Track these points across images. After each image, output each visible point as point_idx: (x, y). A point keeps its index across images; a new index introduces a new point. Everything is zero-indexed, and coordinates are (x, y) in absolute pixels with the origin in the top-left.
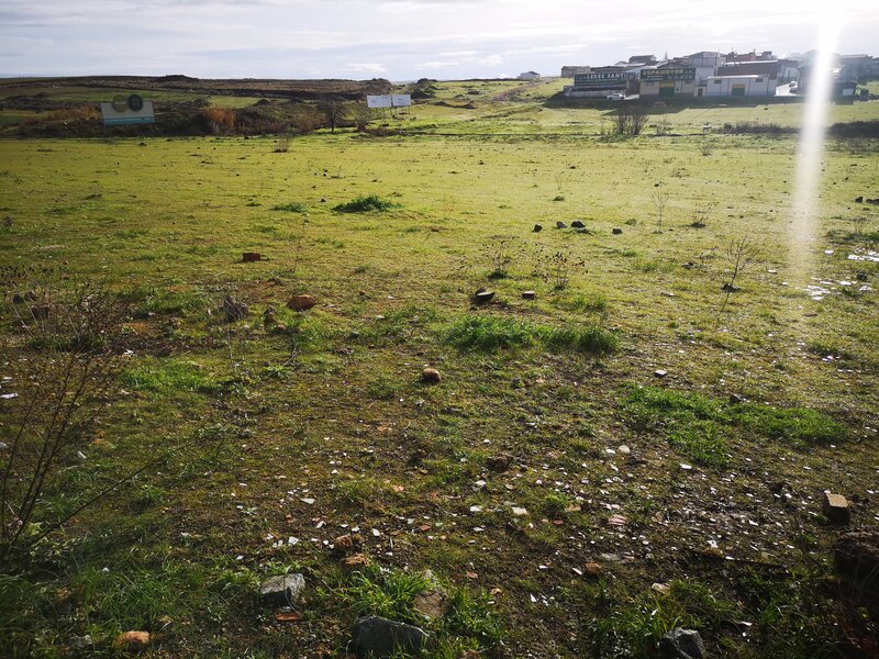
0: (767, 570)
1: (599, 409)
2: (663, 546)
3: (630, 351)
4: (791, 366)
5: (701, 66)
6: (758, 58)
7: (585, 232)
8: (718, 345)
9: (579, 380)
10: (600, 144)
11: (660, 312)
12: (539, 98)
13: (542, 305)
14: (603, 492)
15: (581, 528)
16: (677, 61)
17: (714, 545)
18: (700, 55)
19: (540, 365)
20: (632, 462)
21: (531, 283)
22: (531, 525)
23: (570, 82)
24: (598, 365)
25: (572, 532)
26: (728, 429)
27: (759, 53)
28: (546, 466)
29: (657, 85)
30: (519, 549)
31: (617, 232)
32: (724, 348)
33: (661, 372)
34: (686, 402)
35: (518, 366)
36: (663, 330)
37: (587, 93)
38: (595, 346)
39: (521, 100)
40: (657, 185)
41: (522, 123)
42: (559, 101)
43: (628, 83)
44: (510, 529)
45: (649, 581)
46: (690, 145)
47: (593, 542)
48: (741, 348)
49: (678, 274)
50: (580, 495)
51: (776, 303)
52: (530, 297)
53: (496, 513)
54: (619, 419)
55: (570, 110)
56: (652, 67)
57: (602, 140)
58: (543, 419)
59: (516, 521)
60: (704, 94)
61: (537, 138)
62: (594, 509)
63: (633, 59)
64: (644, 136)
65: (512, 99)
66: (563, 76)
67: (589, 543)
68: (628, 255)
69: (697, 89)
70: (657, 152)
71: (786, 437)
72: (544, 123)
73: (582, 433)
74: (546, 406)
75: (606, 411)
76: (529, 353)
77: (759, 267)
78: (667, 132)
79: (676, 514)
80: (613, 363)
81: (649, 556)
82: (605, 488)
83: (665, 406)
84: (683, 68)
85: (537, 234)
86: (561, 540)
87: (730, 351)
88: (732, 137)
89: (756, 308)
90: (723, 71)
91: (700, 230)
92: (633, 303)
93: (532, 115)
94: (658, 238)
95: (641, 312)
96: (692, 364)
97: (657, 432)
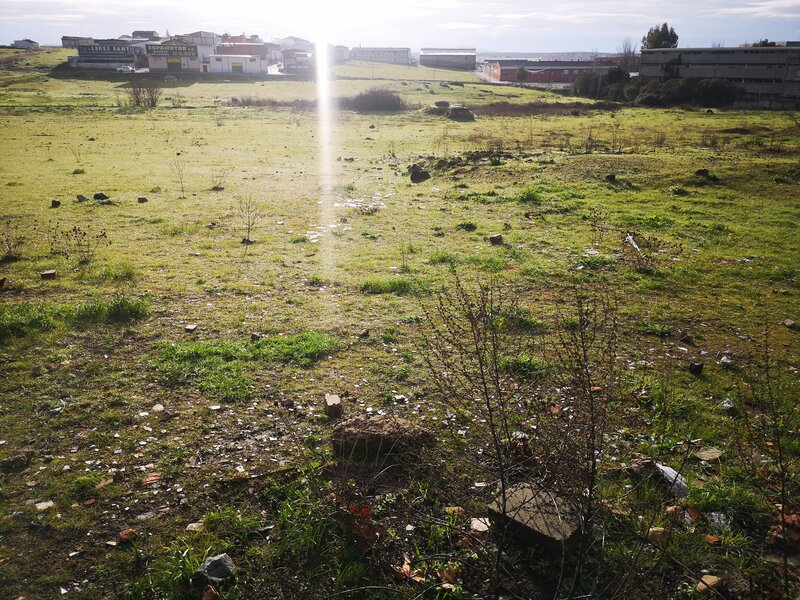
0: (283, 475)
1: (132, 375)
2: (195, 487)
3: (161, 313)
4: (298, 300)
5: (202, 45)
6: (248, 40)
7: (109, 203)
8: (240, 293)
9: (110, 352)
10: (119, 116)
11: (189, 272)
12: (42, 68)
13: (66, 283)
14: (136, 456)
15: (114, 500)
16: (179, 39)
17: (241, 469)
18: (198, 34)
19: (65, 346)
20: (166, 418)
21: (51, 262)
22: (59, 515)
23: (74, 53)
24: (129, 333)
25: (105, 506)
26: (251, 364)
27: (248, 35)
28: (75, 449)
29: (164, 59)
30: (44, 546)
31: (142, 200)
32: (245, 294)
33: (190, 327)
34: (214, 349)
35: (39, 353)
36: (193, 288)
37: (96, 65)
38: (124, 315)
39: (20, 70)
40: (178, 154)
41: (27, 94)
42: (64, 71)
43: (136, 57)
44: (32, 529)
45: (184, 524)
46: (205, 117)
47: (127, 509)
48: (258, 292)
49: (203, 235)
50: (112, 466)
51: (284, 249)
52: (51, 277)
53: (16, 518)
54: (152, 381)
55: (80, 81)
56: (156, 43)
57: (120, 112)
58: (69, 402)
59: (40, 517)
60: (209, 70)
61: (48, 109)
62: (128, 476)
63: (136, 34)
64: (162, 108)
65: (10, 68)
66: (65, 46)
67: (123, 511)
68: (154, 222)
69: (201, 66)
70: (175, 123)
71: (296, 359)
72: (52, 94)
73: (113, 405)
74: (74, 386)
75: (139, 376)
76: (51, 336)
77: (271, 220)
78: (182, 105)
79: (208, 453)
80: (145, 328)
81: (183, 501)
82: (139, 451)
83: (195, 357)
84: (185, 46)
85: (55, 210)
86: (93, 518)
87: (250, 296)
88: (240, 109)
89: (270, 256)
90: (221, 50)
91: (220, 193)
92: (162, 267)
93: (36, 85)
94: (184, 204)
95: (170, 275)
96: (219, 314)
97: (189, 383)
